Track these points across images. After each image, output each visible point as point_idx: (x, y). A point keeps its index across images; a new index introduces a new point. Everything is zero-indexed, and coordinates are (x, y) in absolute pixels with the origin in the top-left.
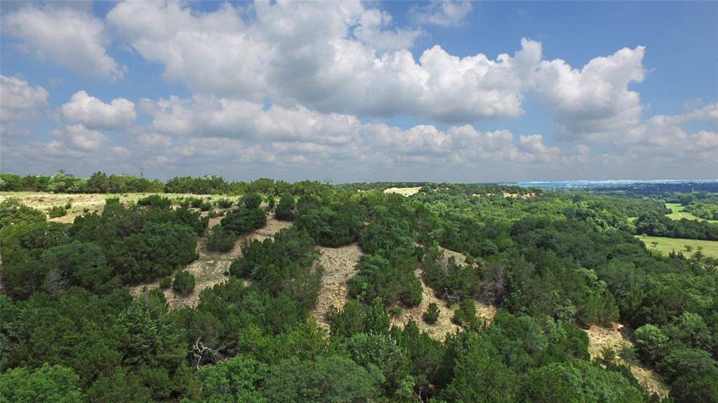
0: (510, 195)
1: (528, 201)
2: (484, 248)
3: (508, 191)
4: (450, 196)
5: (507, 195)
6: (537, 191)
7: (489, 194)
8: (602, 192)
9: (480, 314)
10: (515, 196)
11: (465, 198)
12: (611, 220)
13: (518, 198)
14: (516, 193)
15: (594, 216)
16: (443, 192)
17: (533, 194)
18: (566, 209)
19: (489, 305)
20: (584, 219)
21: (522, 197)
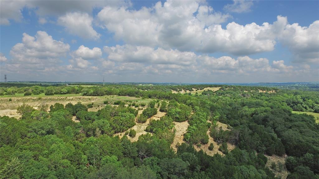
0: (262, 91)
1: (271, 94)
2: (235, 123)
3: (261, 89)
4: (233, 92)
5: (260, 91)
6: (276, 90)
7: (252, 91)
9: (229, 148)
10: (264, 92)
11: (240, 93)
12: (311, 106)
13: (266, 93)
14: (265, 90)
16: (230, 90)
17: (274, 91)
19: (233, 145)
21: (268, 92)
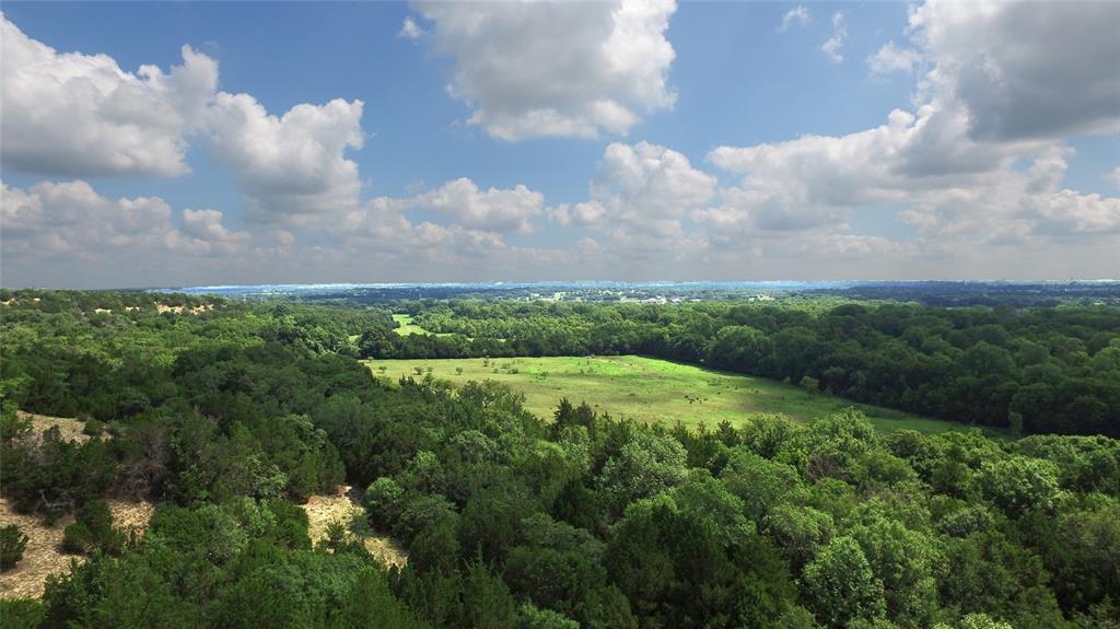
0: (169, 310)
1: (202, 317)
2: (123, 403)
3: (165, 303)
4: (42, 314)
5: (163, 309)
6: (217, 302)
7: (129, 309)
8: (314, 301)
9: (122, 521)
10: (178, 310)
11: (78, 317)
12: (328, 341)
13: (184, 314)
14: (180, 305)
15: (304, 337)
16: (27, 306)
17: (210, 307)
18: (263, 329)
19: (138, 501)
20: (291, 342)
21: (191, 311)
